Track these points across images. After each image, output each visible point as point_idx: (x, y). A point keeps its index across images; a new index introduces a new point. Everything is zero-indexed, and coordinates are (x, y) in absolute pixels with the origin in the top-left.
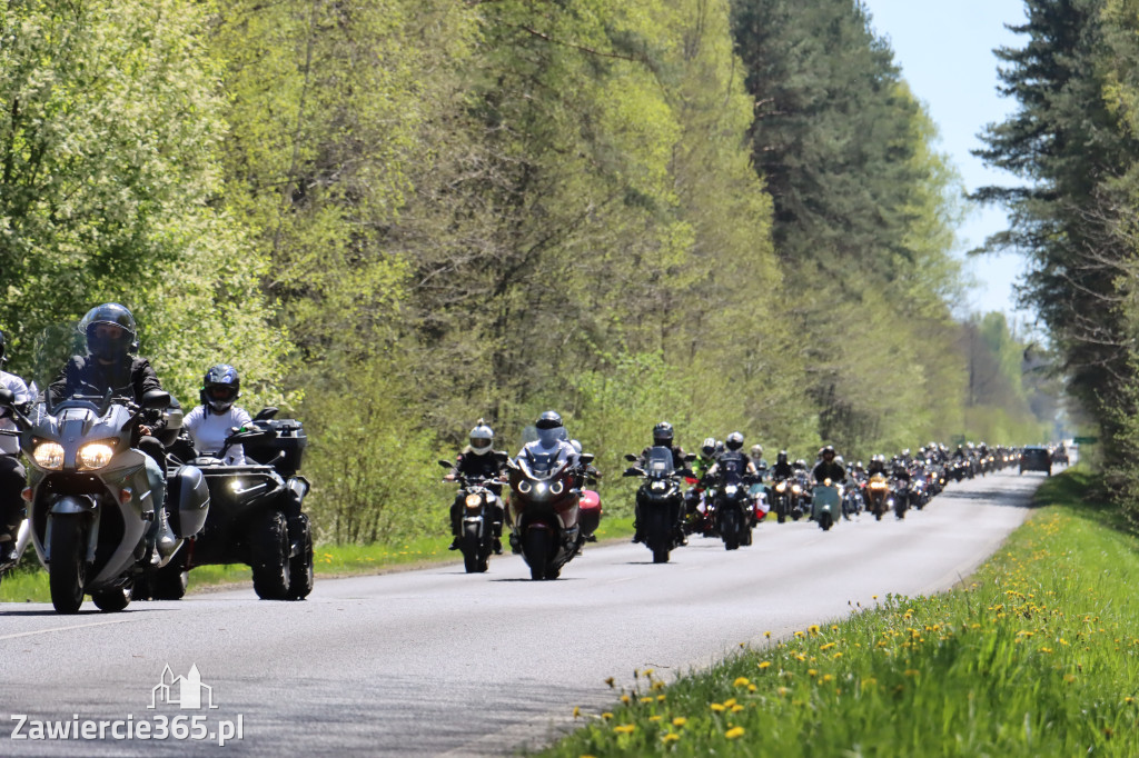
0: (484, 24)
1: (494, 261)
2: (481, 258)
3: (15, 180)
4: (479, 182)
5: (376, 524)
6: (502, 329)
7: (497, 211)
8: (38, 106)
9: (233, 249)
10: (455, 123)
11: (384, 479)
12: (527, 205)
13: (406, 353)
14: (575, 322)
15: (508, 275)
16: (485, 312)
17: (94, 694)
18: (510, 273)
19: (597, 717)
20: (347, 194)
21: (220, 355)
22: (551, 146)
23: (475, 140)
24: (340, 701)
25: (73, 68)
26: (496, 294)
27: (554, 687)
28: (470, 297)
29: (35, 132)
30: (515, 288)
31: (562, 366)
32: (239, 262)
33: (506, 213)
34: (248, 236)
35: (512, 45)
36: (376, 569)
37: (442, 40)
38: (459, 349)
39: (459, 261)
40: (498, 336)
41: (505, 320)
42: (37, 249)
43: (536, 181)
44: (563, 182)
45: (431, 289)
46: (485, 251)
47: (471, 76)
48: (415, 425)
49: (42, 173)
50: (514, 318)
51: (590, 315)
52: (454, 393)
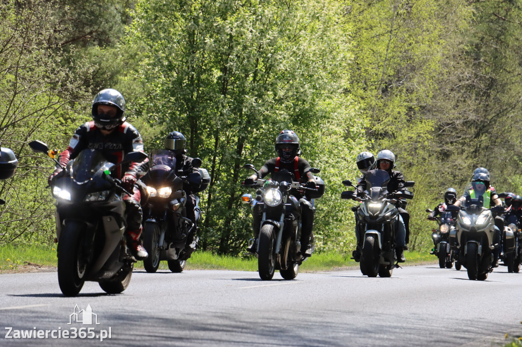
0: (475, 13)
1: (473, 123)
2: (469, 121)
3: (258, 82)
4: (469, 86)
5: (415, 242)
6: (477, 153)
7: (476, 99)
8: (270, 48)
9: (353, 114)
10: (459, 59)
11: (419, 222)
12: (492, 97)
13: (431, 164)
14: (512, 152)
15: (481, 130)
16: (469, 146)
17: (285, 316)
18: (482, 128)
19: (516, 339)
20: (407, 90)
21: (346, 162)
22: (504, 69)
23: (468, 66)
24: (395, 324)
25: (286, 30)
26: (475, 138)
27: (497, 324)
28: (462, 139)
29: (269, 59)
30: (484, 135)
31: (505, 172)
32: (356, 120)
33: (481, 100)
34: (360, 108)
35: (488, 22)
36: (414, 263)
37: (455, 19)
38: (456, 163)
39: (458, 122)
40: (475, 157)
41: (479, 150)
42: (267, 113)
43: (496, 86)
44: (509, 87)
45: (444, 135)
46: (470, 118)
47: (468, 36)
48: (435, 197)
49: (270, 78)
50: (483, 149)
51: (519, 148)
52: (453, 183)
